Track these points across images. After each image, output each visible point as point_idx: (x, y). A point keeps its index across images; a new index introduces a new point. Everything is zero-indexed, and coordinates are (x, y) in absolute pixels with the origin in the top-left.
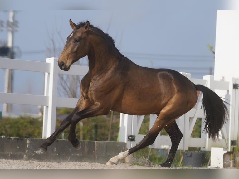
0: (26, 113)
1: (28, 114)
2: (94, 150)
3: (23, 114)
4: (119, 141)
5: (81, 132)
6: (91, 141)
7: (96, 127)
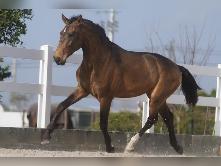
0: (126, 109)
1: (128, 109)
2: (191, 144)
3: (123, 109)
4: (214, 135)
5: (178, 127)
6: (188, 135)
7: (192, 121)
